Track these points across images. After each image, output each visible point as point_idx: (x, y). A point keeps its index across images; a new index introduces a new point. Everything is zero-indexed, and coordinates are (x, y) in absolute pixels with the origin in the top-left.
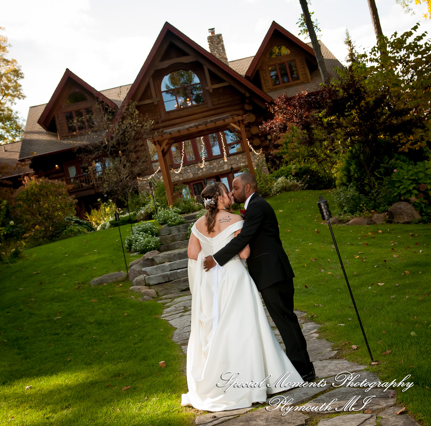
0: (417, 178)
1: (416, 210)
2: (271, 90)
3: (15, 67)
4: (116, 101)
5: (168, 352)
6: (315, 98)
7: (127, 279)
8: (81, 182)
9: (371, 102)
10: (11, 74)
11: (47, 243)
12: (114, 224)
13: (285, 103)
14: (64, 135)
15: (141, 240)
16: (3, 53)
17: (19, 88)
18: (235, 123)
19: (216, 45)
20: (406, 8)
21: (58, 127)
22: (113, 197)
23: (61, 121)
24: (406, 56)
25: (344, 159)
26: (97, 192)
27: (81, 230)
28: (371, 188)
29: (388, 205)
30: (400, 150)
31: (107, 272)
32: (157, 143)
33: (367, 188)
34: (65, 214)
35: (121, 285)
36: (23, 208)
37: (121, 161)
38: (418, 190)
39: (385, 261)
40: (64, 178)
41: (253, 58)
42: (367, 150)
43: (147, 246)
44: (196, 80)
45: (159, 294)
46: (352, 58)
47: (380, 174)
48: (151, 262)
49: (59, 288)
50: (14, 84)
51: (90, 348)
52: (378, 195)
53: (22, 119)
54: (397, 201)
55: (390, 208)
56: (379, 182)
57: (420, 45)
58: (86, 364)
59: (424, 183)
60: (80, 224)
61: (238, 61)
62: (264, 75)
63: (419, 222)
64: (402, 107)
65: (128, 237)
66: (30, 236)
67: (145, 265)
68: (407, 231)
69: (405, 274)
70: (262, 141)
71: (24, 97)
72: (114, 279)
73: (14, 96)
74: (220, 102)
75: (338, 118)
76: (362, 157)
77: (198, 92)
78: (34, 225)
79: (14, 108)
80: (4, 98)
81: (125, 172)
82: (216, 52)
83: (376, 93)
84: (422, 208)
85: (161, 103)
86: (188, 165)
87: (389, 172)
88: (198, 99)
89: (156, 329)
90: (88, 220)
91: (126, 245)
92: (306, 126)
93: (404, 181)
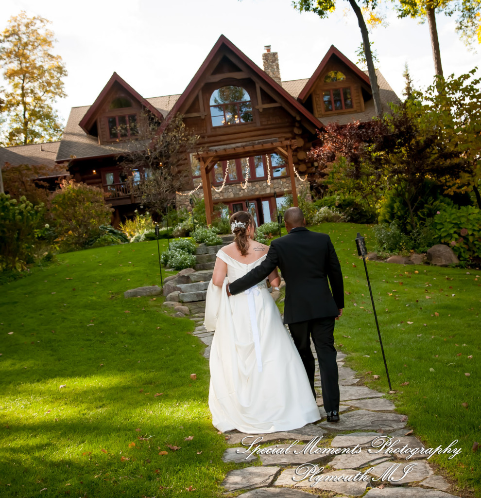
0: (459, 223)
1: (455, 254)
2: (323, 116)
3: (60, 64)
4: (162, 110)
5: (199, 366)
6: (366, 132)
7: (161, 294)
8: (118, 191)
9: (422, 142)
10: (54, 71)
11: (80, 250)
12: (149, 238)
13: (336, 131)
14: (105, 140)
15: (177, 256)
16: (48, 47)
17: (61, 86)
18: (283, 147)
19: (271, 63)
20: (468, 46)
21: (100, 131)
22: (150, 209)
23: (103, 126)
24: (461, 98)
25: (388, 196)
26: (133, 202)
27: (115, 240)
28: (413, 228)
29: (428, 246)
30: (446, 192)
31: (141, 285)
32: (201, 159)
33: (409, 227)
34: (100, 222)
35: (154, 299)
36: (58, 212)
37: (162, 173)
38: (459, 235)
39: (417, 301)
40: (101, 184)
41: (308, 80)
42: (413, 189)
43: (182, 263)
44: (247, 97)
45: (192, 311)
46: (409, 92)
47: (424, 215)
48: (187, 280)
49: (92, 296)
50: (57, 81)
51: (122, 356)
52: (419, 235)
53: (62, 118)
54: (437, 243)
55: (429, 250)
56: (422, 223)
57: (476, 89)
58: (118, 370)
59: (465, 228)
60: (114, 233)
61: (292, 82)
62: (317, 99)
63: (457, 266)
64: (452, 149)
65: (164, 253)
66: (62, 240)
67: (180, 282)
68: (443, 275)
69: (435, 315)
70: (308, 168)
71: (65, 95)
72: (148, 293)
73: (56, 94)
74: (269, 123)
75: (387, 153)
76: (407, 195)
77: (248, 110)
78: (68, 230)
79: (54, 106)
80: (45, 94)
81: (165, 185)
82: (270, 71)
83: (427, 132)
84: (461, 252)
85: (209, 117)
86: (229, 185)
87: (431, 214)
88: (246, 117)
89: (188, 344)
90: (122, 231)
91: (162, 260)
92: (355, 159)
93: (446, 224)
